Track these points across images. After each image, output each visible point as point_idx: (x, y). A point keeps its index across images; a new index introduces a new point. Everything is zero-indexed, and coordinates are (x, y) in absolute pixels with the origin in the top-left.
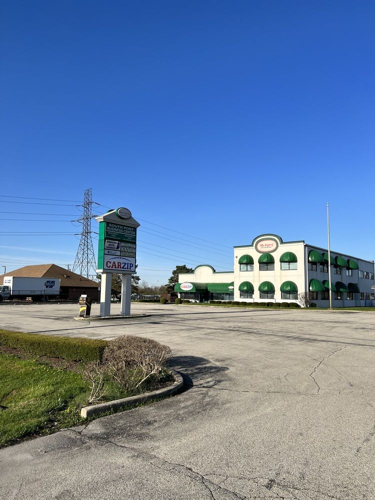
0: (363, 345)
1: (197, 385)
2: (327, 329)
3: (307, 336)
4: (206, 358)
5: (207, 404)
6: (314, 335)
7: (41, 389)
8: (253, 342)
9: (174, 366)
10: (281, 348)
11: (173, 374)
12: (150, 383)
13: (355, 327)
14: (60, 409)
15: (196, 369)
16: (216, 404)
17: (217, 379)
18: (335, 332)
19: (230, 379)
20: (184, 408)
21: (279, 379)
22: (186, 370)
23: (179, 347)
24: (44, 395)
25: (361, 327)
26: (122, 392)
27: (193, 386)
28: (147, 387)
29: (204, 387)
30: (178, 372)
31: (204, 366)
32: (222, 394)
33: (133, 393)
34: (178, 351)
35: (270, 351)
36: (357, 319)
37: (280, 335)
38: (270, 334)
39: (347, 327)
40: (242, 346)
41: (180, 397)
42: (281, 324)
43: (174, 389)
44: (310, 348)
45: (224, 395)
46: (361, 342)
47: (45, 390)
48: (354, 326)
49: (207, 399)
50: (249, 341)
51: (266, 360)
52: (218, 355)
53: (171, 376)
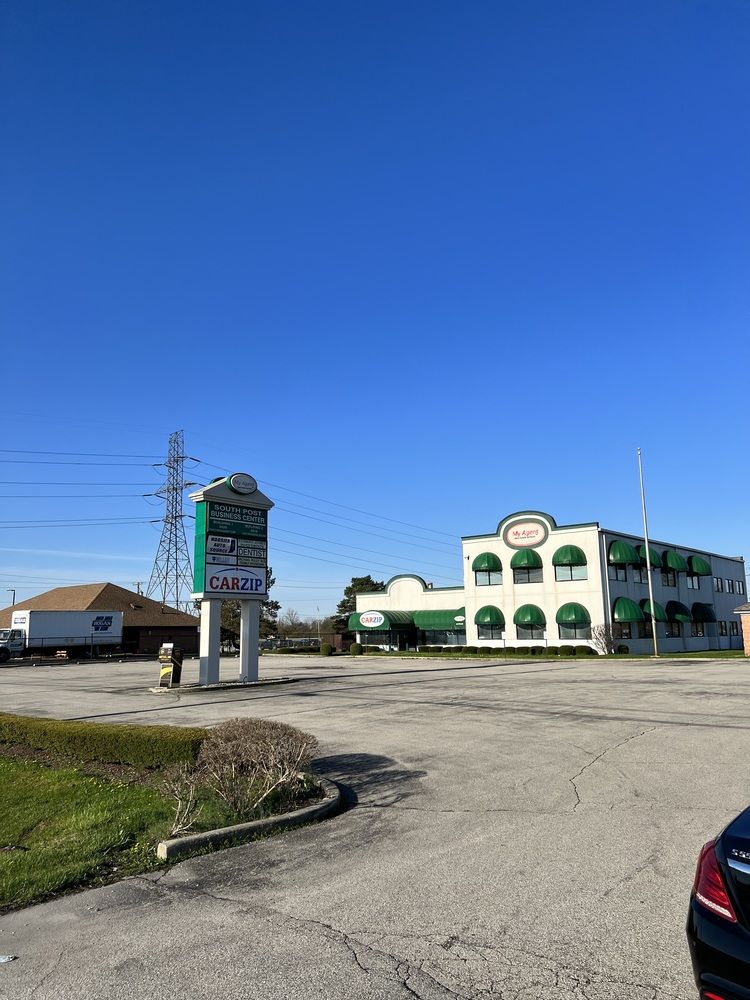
0: (688, 724)
1: (364, 804)
2: (633, 695)
3: (588, 711)
4: (389, 757)
5: (375, 833)
6: (602, 708)
7: (88, 817)
8: (486, 725)
9: (328, 772)
10: (533, 734)
11: (323, 785)
12: (279, 799)
13: (687, 691)
14: (122, 848)
15: (369, 776)
16: (391, 831)
17: (403, 791)
18: (646, 702)
19: (424, 792)
20: (334, 839)
21: (513, 788)
22: (349, 779)
23: (344, 739)
24: (95, 826)
25: (699, 690)
26: (229, 817)
27: (357, 804)
28: (275, 808)
29: (375, 806)
30: (335, 783)
31: (384, 770)
32: (404, 816)
33: (248, 817)
34: (341, 745)
35: (510, 741)
36: (698, 676)
37: (538, 709)
38: (521, 708)
39: (671, 692)
40: (462, 732)
41: (331, 823)
42: (546, 690)
43: (320, 809)
44: (587, 733)
45: (410, 817)
46: (686, 719)
47: (97, 818)
48: (686, 688)
49: (378, 825)
50: (475, 723)
51: (498, 757)
52: (413, 750)
53: (320, 789)
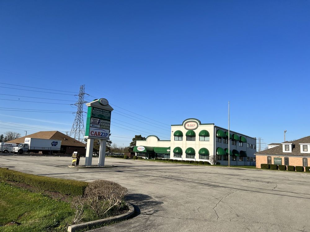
0: (246, 190)
1: (143, 213)
2: (226, 179)
3: (213, 184)
4: (150, 195)
5: (149, 225)
6: (217, 183)
7: (43, 212)
8: (180, 186)
9: (129, 200)
10: (197, 190)
11: (128, 205)
12: (113, 211)
14: (55, 226)
15: (143, 202)
16: (154, 225)
17: (156, 209)
18: (231, 181)
19: (164, 210)
20: (134, 227)
21: (194, 210)
22: (137, 203)
23: (134, 188)
24: (45, 217)
25: (246, 178)
26: (95, 216)
27: (140, 213)
28: (111, 213)
29: (147, 214)
30: (132, 204)
31: (148, 200)
32: (158, 219)
33: (102, 217)
34: (133, 190)
35: (190, 192)
37: (197, 182)
38: (191, 181)
39: (238, 179)
40: (173, 188)
41: (131, 221)
42: (198, 175)
43: (128, 215)
44: (215, 191)
45: (159, 220)
46: (245, 188)
47: (46, 213)
48: (242, 178)
49: (149, 222)
50: (177, 185)
51: (187, 198)
52: (158, 194)
53: (127, 206)
